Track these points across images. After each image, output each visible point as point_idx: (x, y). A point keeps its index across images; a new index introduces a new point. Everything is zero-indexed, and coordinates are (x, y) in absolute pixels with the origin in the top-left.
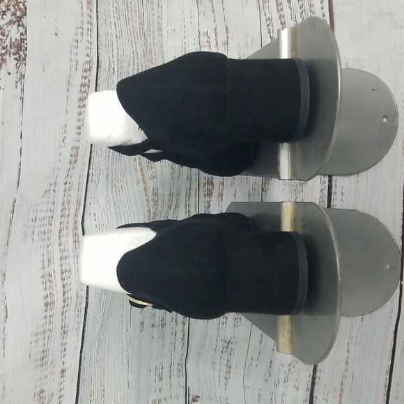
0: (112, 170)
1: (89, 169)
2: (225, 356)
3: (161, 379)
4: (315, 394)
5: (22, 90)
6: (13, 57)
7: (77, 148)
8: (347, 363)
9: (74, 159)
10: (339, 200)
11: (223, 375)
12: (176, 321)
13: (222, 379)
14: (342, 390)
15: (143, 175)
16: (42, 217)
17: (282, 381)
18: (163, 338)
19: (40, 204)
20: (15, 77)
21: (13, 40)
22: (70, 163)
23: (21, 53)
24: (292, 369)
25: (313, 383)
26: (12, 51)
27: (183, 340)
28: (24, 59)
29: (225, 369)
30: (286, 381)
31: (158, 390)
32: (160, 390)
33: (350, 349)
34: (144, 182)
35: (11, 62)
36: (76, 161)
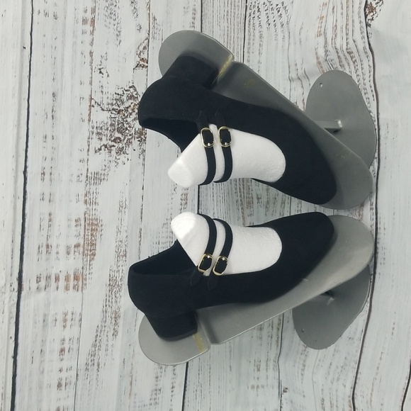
0: (217, 210)
1: (198, 209)
2: (303, 357)
3: (259, 370)
4: (355, 392)
5: (144, 160)
6: (137, 140)
7: (186, 194)
8: (378, 368)
9: (184, 202)
10: (382, 234)
11: (300, 371)
12: (272, 327)
13: (300, 375)
14: (372, 390)
15: (243, 213)
16: (164, 241)
17: (336, 379)
18: (261, 338)
19: (161, 232)
20: (138, 151)
21: (137, 130)
22: (181, 204)
23: (143, 137)
24: (343, 371)
25: (355, 383)
26: (136, 136)
27: (277, 342)
28: (145, 140)
29: (301, 367)
30: (338, 380)
31: (256, 378)
32: (258, 378)
33: (382, 357)
34: (244, 218)
35: (135, 143)
36: (186, 203)
